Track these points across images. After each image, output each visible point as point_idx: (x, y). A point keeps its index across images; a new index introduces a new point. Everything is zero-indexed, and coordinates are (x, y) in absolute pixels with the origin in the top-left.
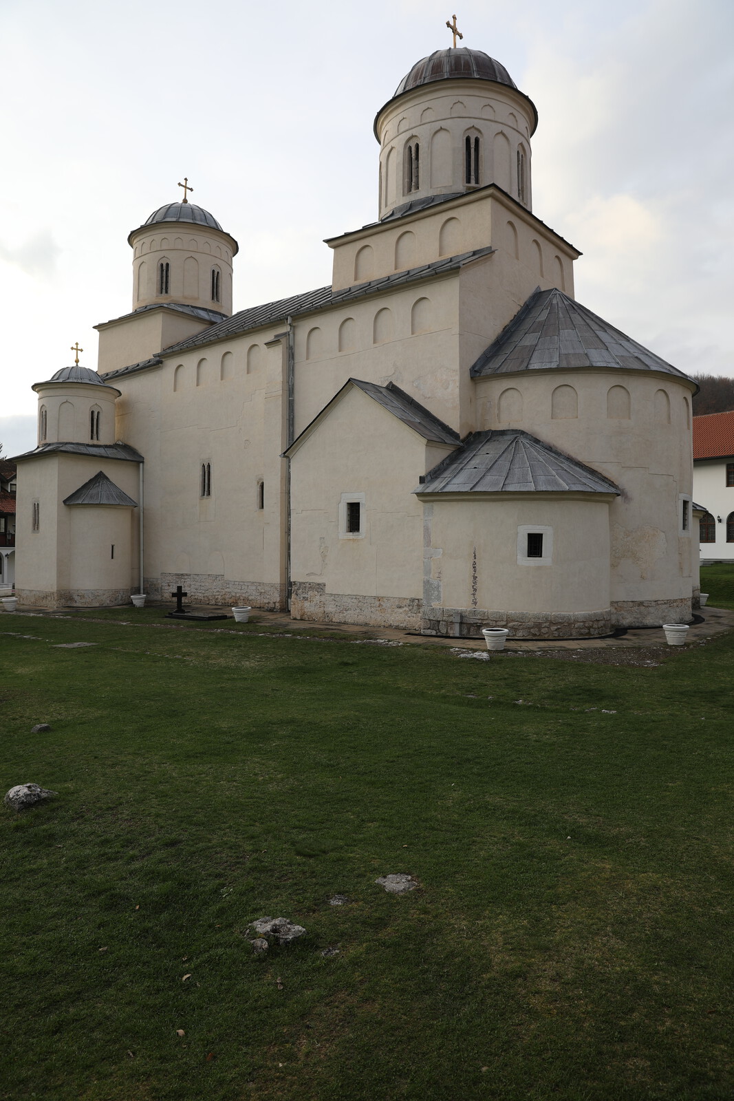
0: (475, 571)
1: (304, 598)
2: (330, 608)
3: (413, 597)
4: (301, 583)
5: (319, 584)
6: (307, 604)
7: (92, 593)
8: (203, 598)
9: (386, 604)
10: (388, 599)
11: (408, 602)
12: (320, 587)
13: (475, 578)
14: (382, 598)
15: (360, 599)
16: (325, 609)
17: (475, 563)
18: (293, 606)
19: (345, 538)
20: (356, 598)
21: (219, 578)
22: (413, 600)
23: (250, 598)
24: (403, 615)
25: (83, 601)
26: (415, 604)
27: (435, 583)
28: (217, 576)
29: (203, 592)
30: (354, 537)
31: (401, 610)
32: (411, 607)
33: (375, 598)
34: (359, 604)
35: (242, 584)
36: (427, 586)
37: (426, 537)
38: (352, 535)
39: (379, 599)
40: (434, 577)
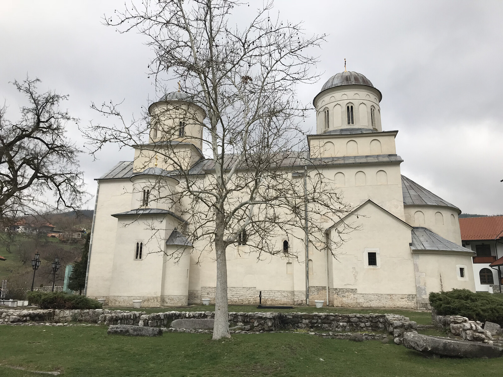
0: (441, 282)
1: (343, 296)
2: (361, 300)
3: (410, 294)
4: (340, 289)
5: (352, 289)
6: (344, 299)
7: (178, 298)
8: (238, 301)
9: (394, 297)
10: (396, 295)
11: (407, 296)
12: (354, 291)
13: (442, 285)
14: (392, 294)
15: (380, 296)
16: (357, 301)
17: (441, 279)
18: (336, 300)
19: (369, 268)
20: (377, 295)
21: (253, 289)
22: (410, 295)
23: (276, 299)
24: (404, 302)
25: (172, 302)
26: (411, 297)
27: (423, 287)
28: (250, 288)
29: (238, 297)
30: (374, 268)
31: (403, 300)
32: (409, 298)
33: (388, 295)
34: (379, 298)
35: (270, 292)
36: (418, 289)
37: (416, 268)
38: (371, 267)
39: (390, 295)
40: (421, 285)
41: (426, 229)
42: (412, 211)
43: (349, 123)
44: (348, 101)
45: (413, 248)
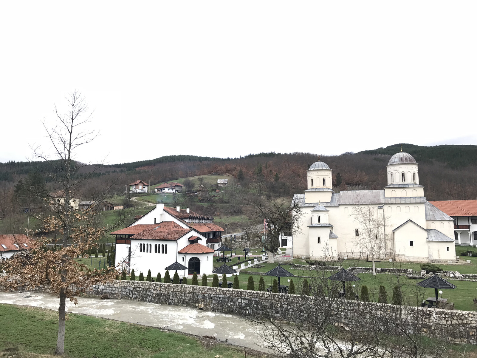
1: (399, 257)
2: (407, 259)
4: (399, 255)
7: (335, 257)
9: (420, 258)
11: (425, 258)
12: (404, 255)
13: (439, 254)
16: (405, 259)
17: (439, 252)
18: (397, 259)
20: (413, 257)
25: (333, 258)
26: (428, 258)
29: (357, 256)
31: (423, 259)
36: (429, 255)
37: (429, 247)
38: (411, 246)
39: (419, 257)
40: (431, 254)
41: (436, 230)
42: (430, 222)
43: (403, 181)
44: (402, 171)
45: (428, 240)
